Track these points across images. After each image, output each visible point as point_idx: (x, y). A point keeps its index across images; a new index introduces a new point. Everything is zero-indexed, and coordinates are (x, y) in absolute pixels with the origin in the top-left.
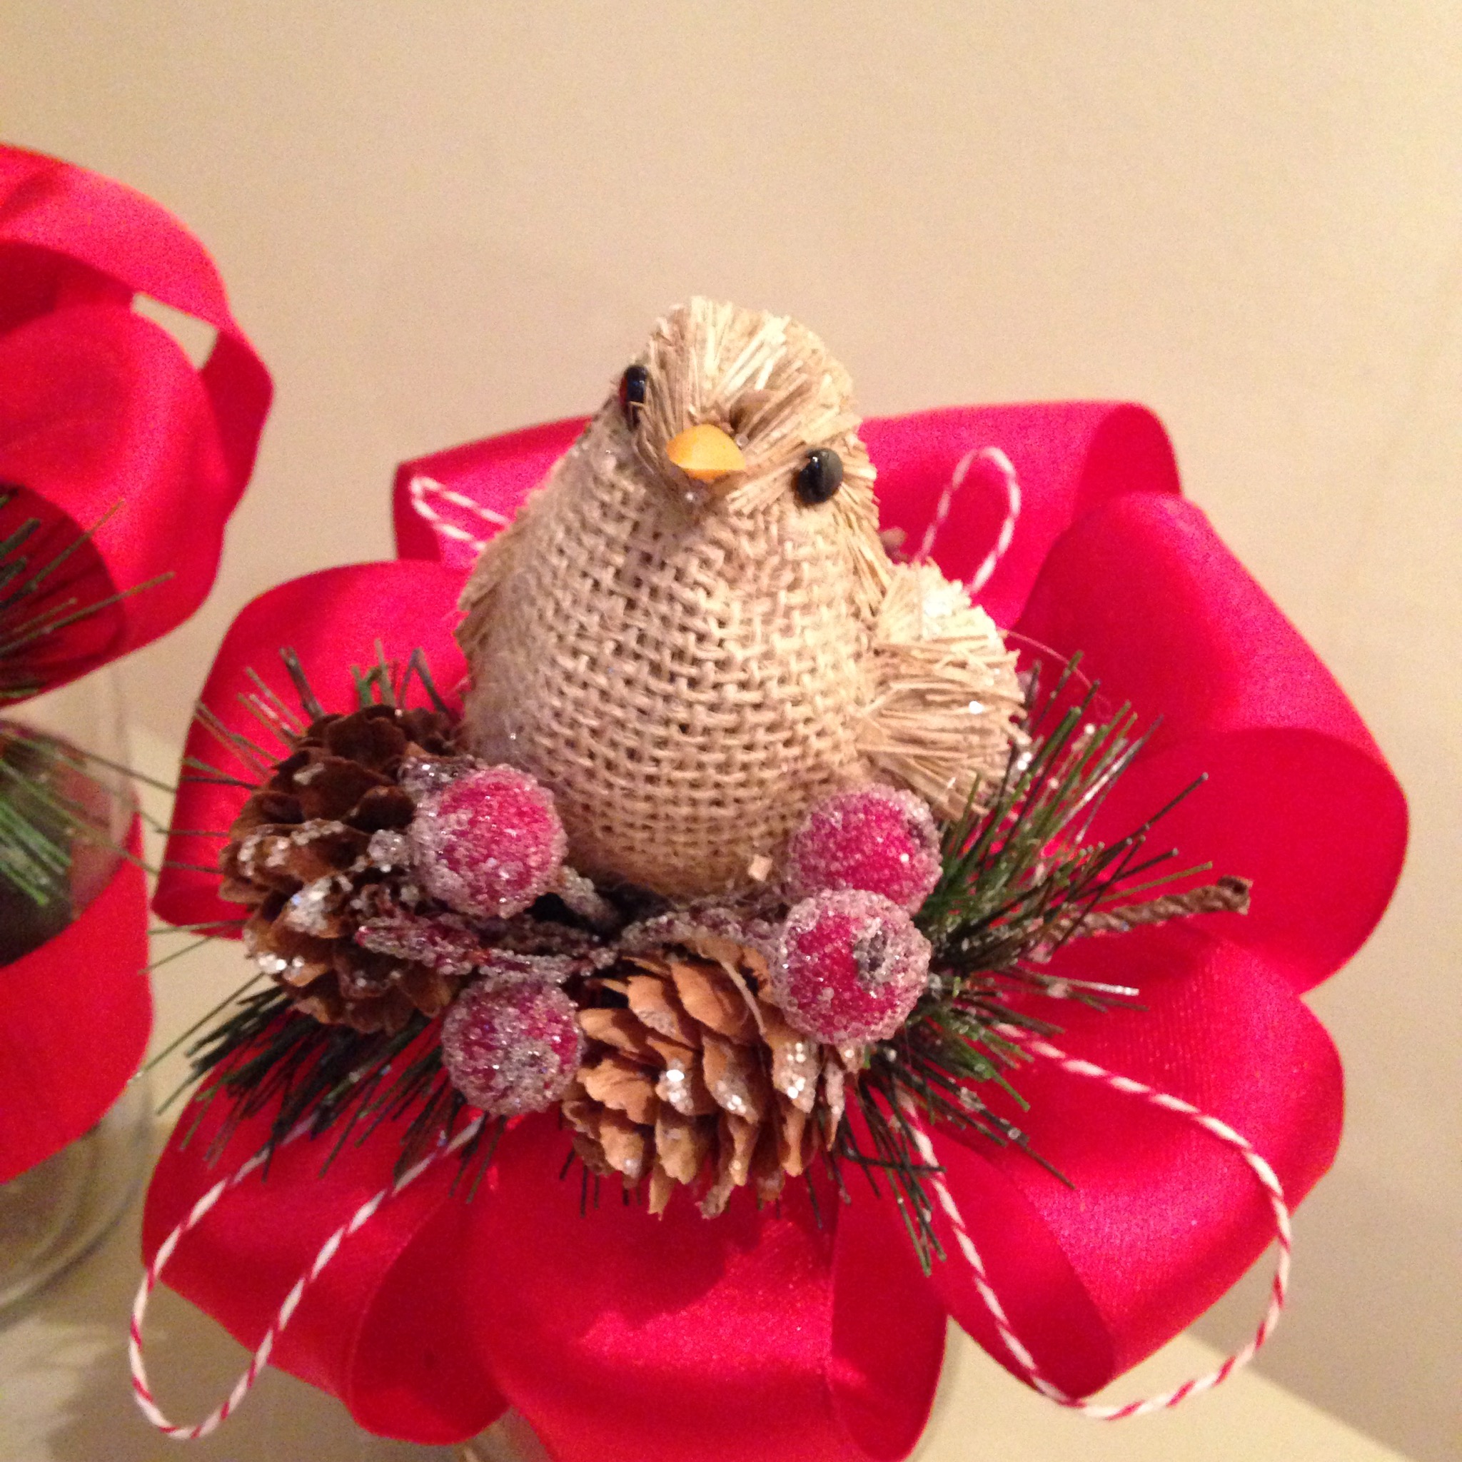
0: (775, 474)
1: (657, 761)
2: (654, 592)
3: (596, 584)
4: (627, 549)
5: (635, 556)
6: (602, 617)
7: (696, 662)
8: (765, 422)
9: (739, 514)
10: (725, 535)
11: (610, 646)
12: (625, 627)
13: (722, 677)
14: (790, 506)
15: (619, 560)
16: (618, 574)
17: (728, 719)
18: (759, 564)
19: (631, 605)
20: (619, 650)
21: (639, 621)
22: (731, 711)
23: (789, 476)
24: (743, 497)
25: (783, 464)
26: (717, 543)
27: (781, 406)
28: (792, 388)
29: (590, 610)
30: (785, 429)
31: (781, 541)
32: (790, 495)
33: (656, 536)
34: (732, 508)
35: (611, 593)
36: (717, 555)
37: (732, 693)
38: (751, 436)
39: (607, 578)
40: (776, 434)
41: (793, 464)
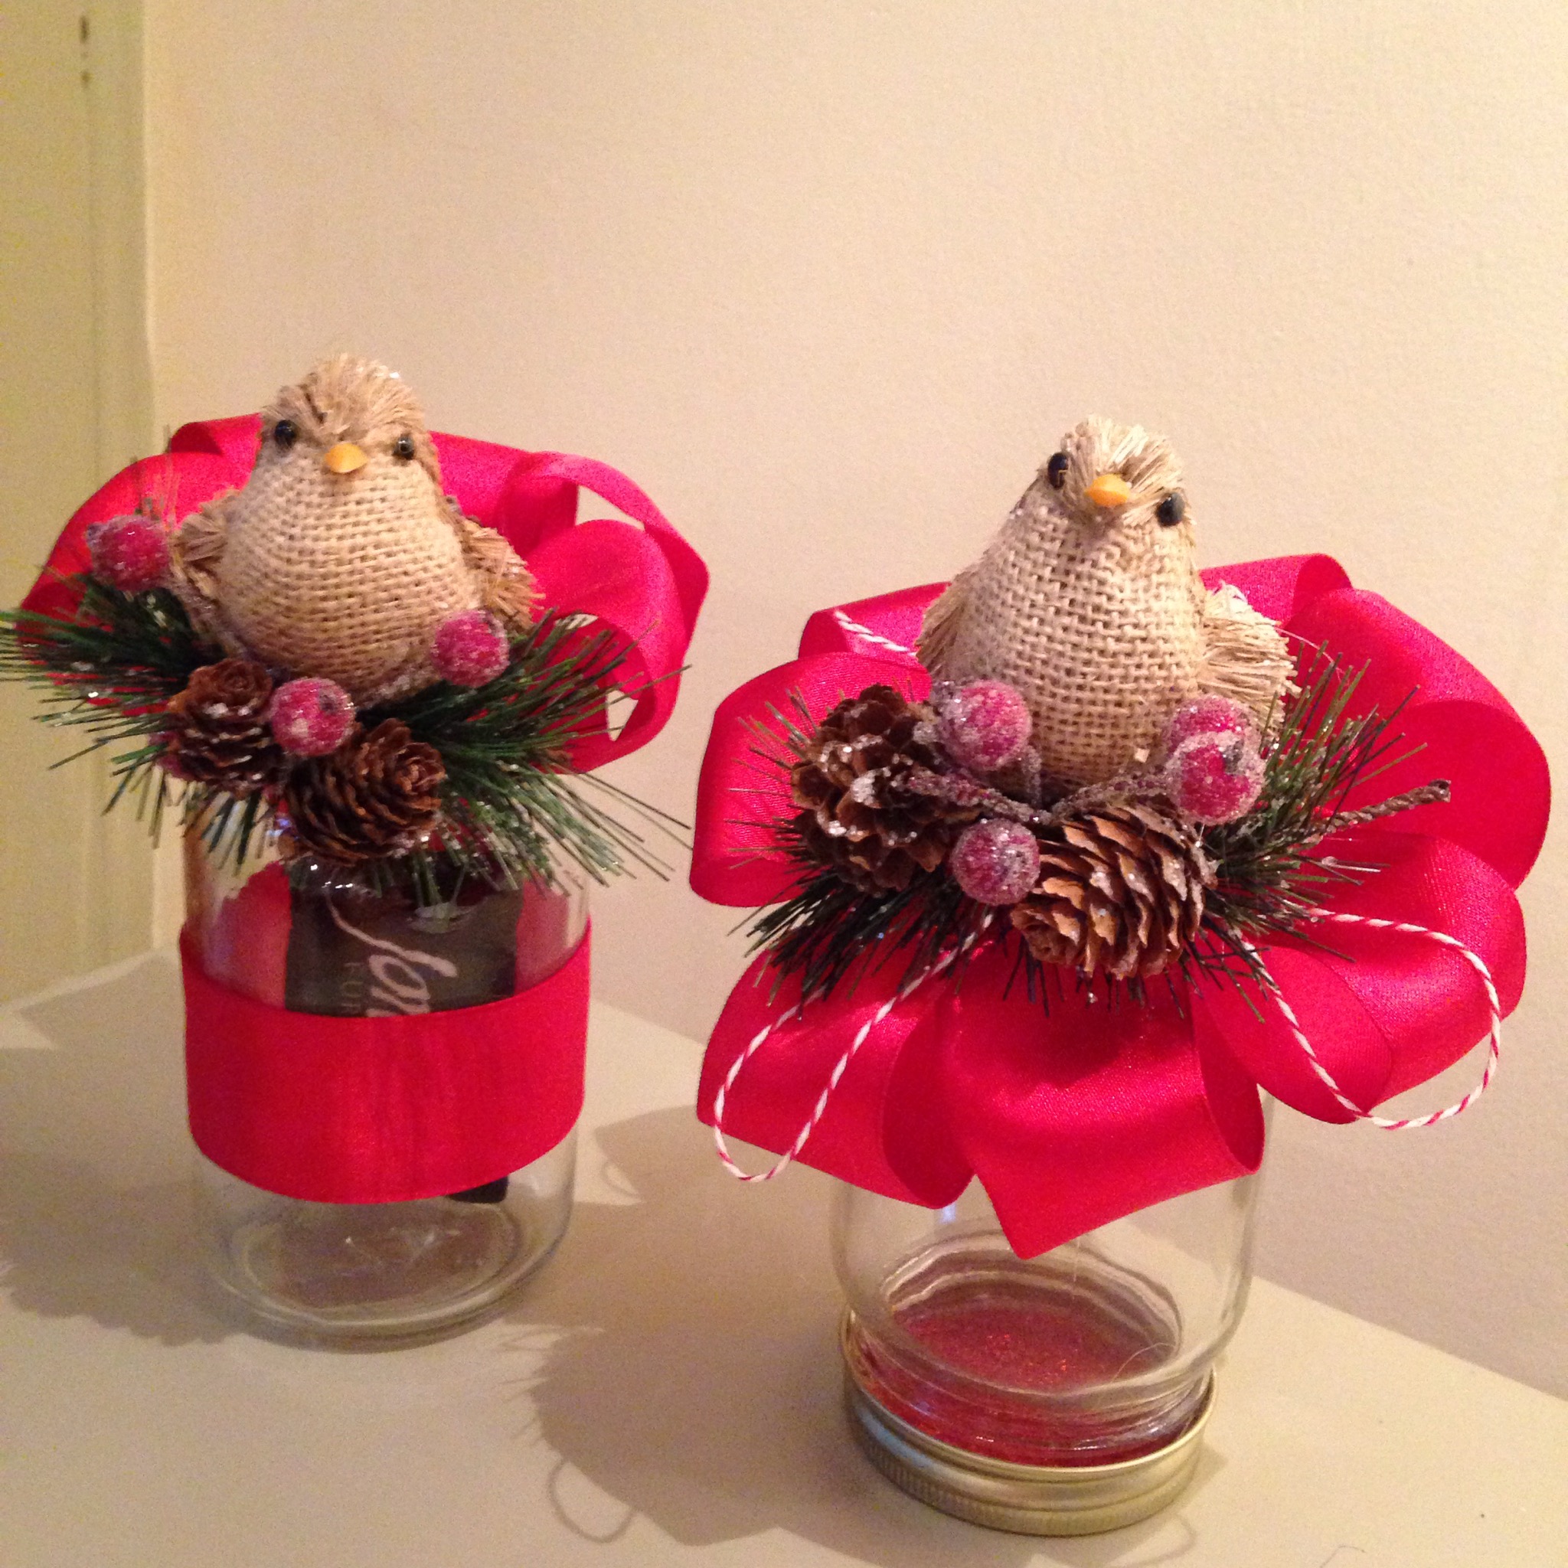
0: (1147, 506)
1: (1084, 675)
2: (1078, 577)
3: (1040, 578)
4: (1059, 556)
5: (1064, 559)
6: (1046, 595)
7: (1108, 612)
8: (1140, 476)
9: (1129, 527)
10: (1121, 539)
11: (1052, 610)
12: (1062, 598)
13: (1124, 621)
14: (1155, 525)
15: (1054, 562)
16: (1053, 570)
17: (1125, 647)
18: (1140, 558)
19: (1064, 585)
20: (1058, 612)
21: (1070, 594)
22: (1129, 642)
23: (1155, 508)
24: (1132, 516)
25: (1152, 499)
26: (1116, 544)
27: (1149, 467)
28: (1156, 456)
29: (1037, 592)
30: (1154, 478)
31: (1152, 545)
32: (1155, 520)
33: (1078, 545)
34: (1125, 523)
35: (1051, 581)
36: (1116, 551)
37: (1129, 631)
38: (1134, 483)
39: (1047, 573)
40: (1148, 482)
41: (1158, 501)
